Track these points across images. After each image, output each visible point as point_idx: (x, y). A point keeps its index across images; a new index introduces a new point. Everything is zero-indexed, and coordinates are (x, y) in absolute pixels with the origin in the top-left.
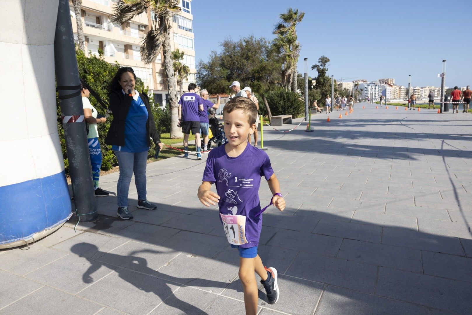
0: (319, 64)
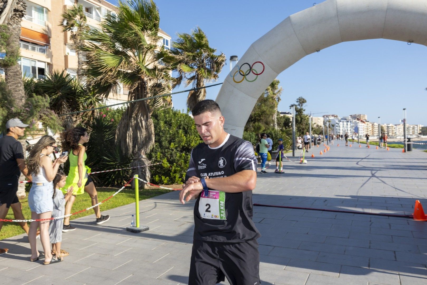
0: (297, 104)
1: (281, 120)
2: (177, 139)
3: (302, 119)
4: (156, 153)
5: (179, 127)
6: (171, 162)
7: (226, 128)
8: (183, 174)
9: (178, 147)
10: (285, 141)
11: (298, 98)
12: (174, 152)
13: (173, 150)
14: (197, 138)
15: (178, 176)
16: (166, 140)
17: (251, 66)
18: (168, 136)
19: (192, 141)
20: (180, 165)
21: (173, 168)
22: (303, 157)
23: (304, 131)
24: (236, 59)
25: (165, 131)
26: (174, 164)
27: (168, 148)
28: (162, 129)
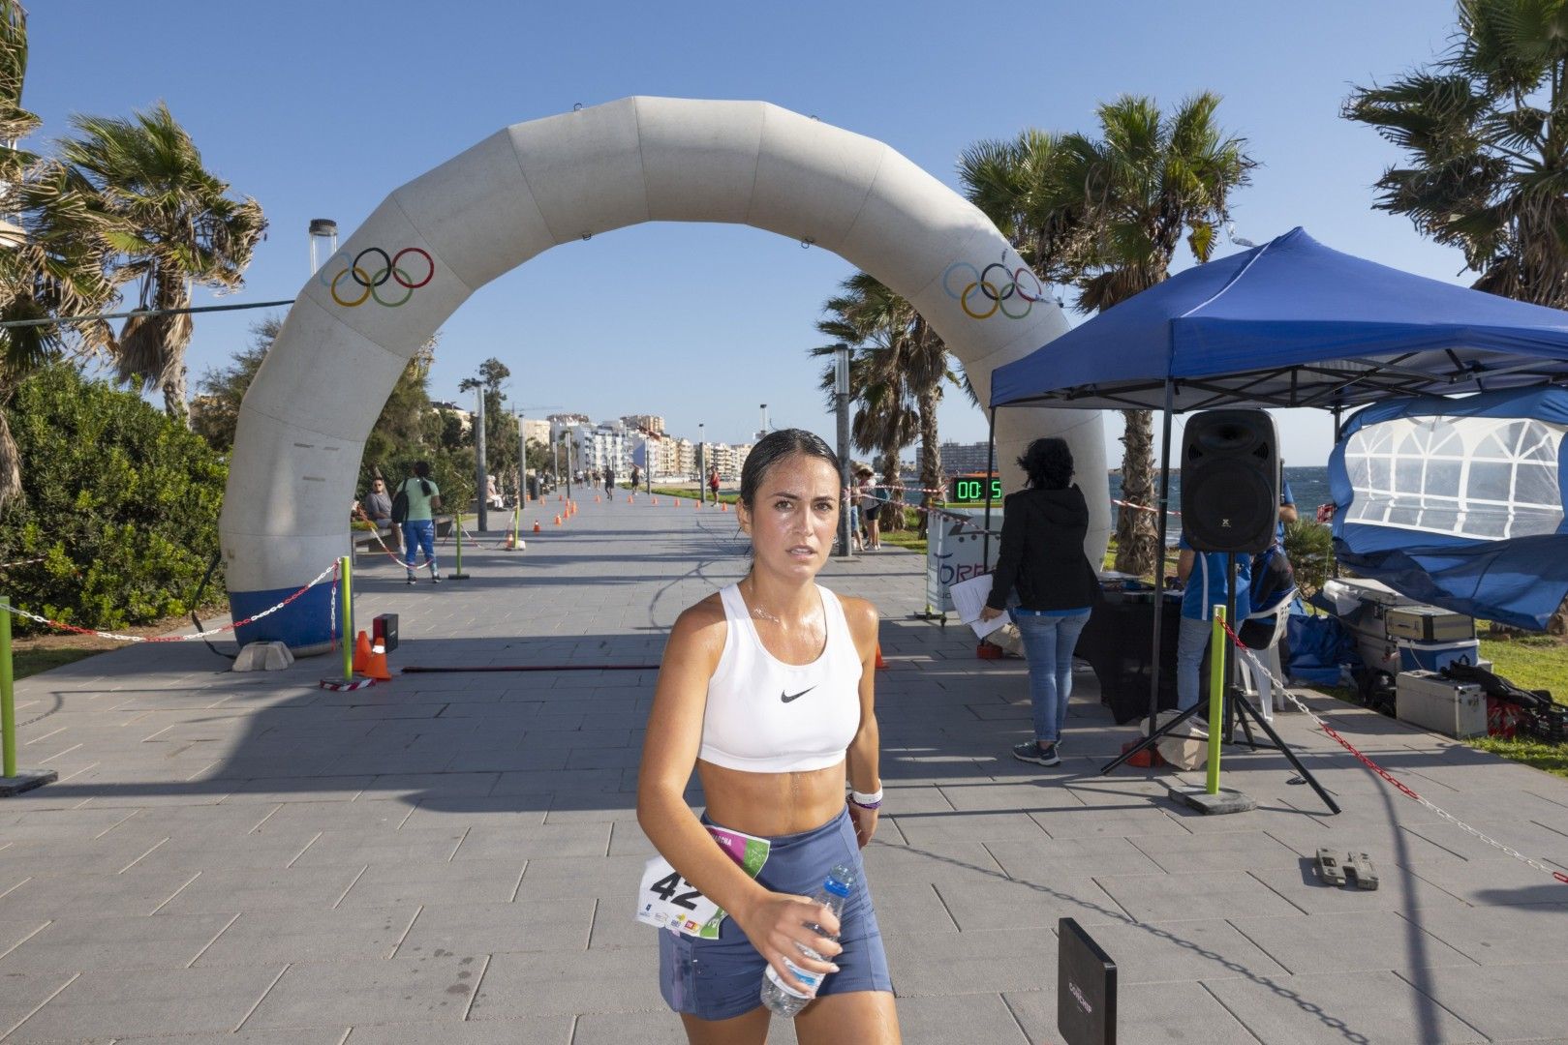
0: (482, 378)
1: (436, 424)
2: (104, 477)
3: (498, 421)
4: (17, 525)
5: (108, 436)
6: (82, 556)
7: (308, 444)
8: (129, 595)
9: (105, 504)
10: (454, 487)
11: (484, 361)
12: (91, 521)
13: (86, 516)
14: (179, 477)
15: (108, 601)
16: (59, 479)
17: (392, 260)
18: (66, 466)
19: (164, 485)
20: (118, 566)
21: (92, 576)
22: (513, 533)
23: (504, 459)
24: (333, 230)
25: (52, 449)
26: (95, 561)
27: (68, 509)
28: (41, 442)
